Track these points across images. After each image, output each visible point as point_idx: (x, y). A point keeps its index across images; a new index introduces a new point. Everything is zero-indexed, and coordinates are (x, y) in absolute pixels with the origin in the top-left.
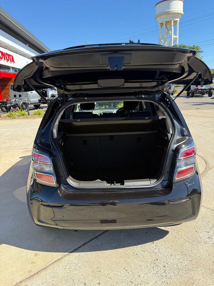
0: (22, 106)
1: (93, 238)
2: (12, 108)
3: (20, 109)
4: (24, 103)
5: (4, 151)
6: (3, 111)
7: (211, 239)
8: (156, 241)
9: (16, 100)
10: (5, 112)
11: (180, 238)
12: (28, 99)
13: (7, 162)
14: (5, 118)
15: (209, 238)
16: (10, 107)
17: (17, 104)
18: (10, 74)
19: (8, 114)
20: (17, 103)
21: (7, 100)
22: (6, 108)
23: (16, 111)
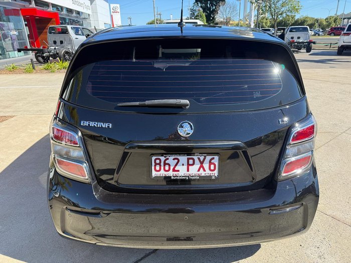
0: (64, 56)
1: (149, 253)
2: (51, 58)
3: (61, 60)
4: (67, 53)
5: (33, 116)
6: (40, 62)
7: (323, 260)
8: (243, 260)
9: (56, 48)
10: (41, 63)
11: (278, 256)
12: (72, 47)
13: (36, 131)
14: (41, 71)
15: (320, 257)
16: (48, 57)
17: (58, 54)
18: (49, 13)
19: (45, 66)
20: (58, 52)
21: (43, 47)
22: (43, 57)
23: (55, 63)
